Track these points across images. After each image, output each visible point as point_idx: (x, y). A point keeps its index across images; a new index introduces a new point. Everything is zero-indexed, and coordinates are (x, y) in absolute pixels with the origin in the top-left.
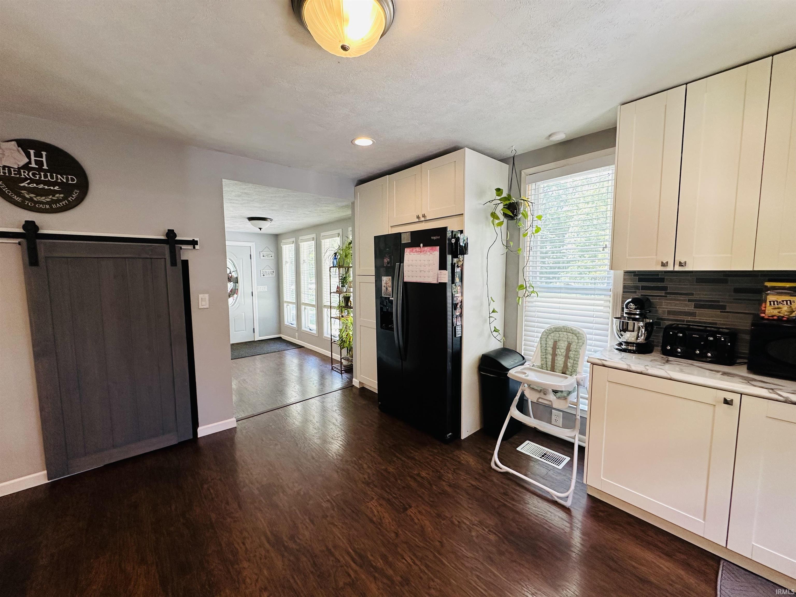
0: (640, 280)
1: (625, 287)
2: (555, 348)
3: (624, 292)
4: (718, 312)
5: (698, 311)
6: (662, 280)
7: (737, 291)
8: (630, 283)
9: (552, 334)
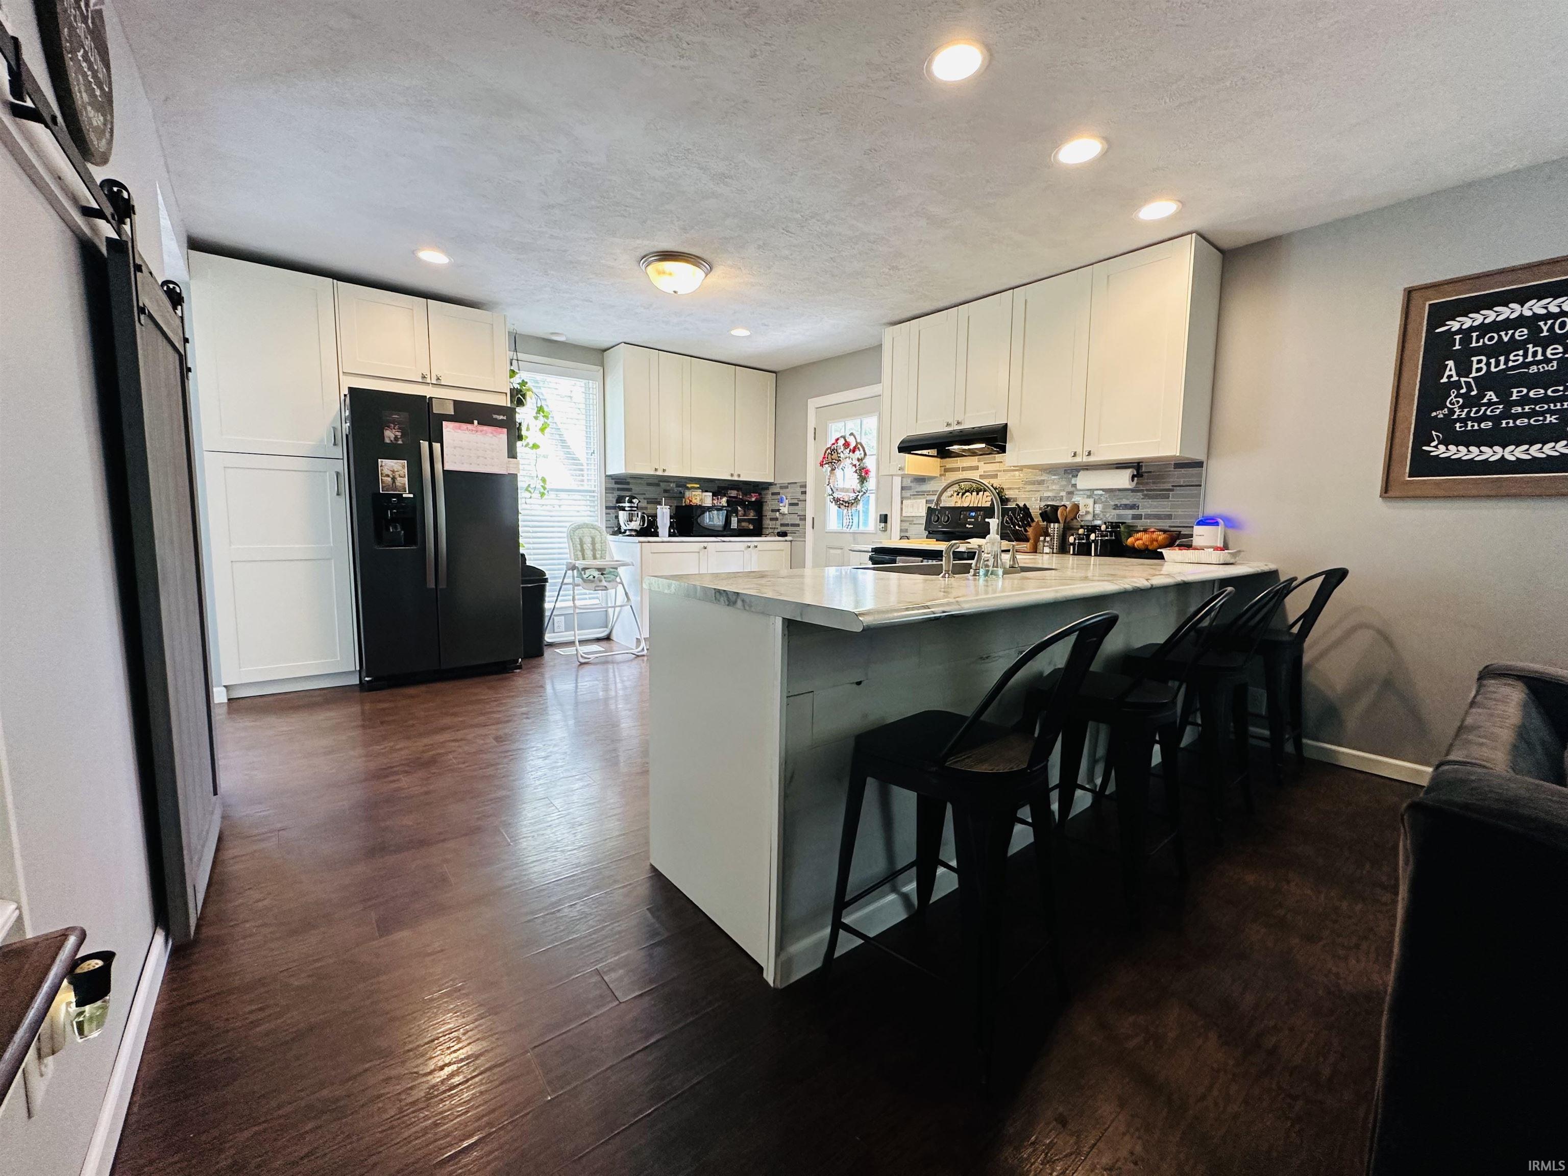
1: (606, 489)
2: (582, 543)
3: (606, 493)
7: (665, 491)
8: (610, 486)
9: (577, 532)
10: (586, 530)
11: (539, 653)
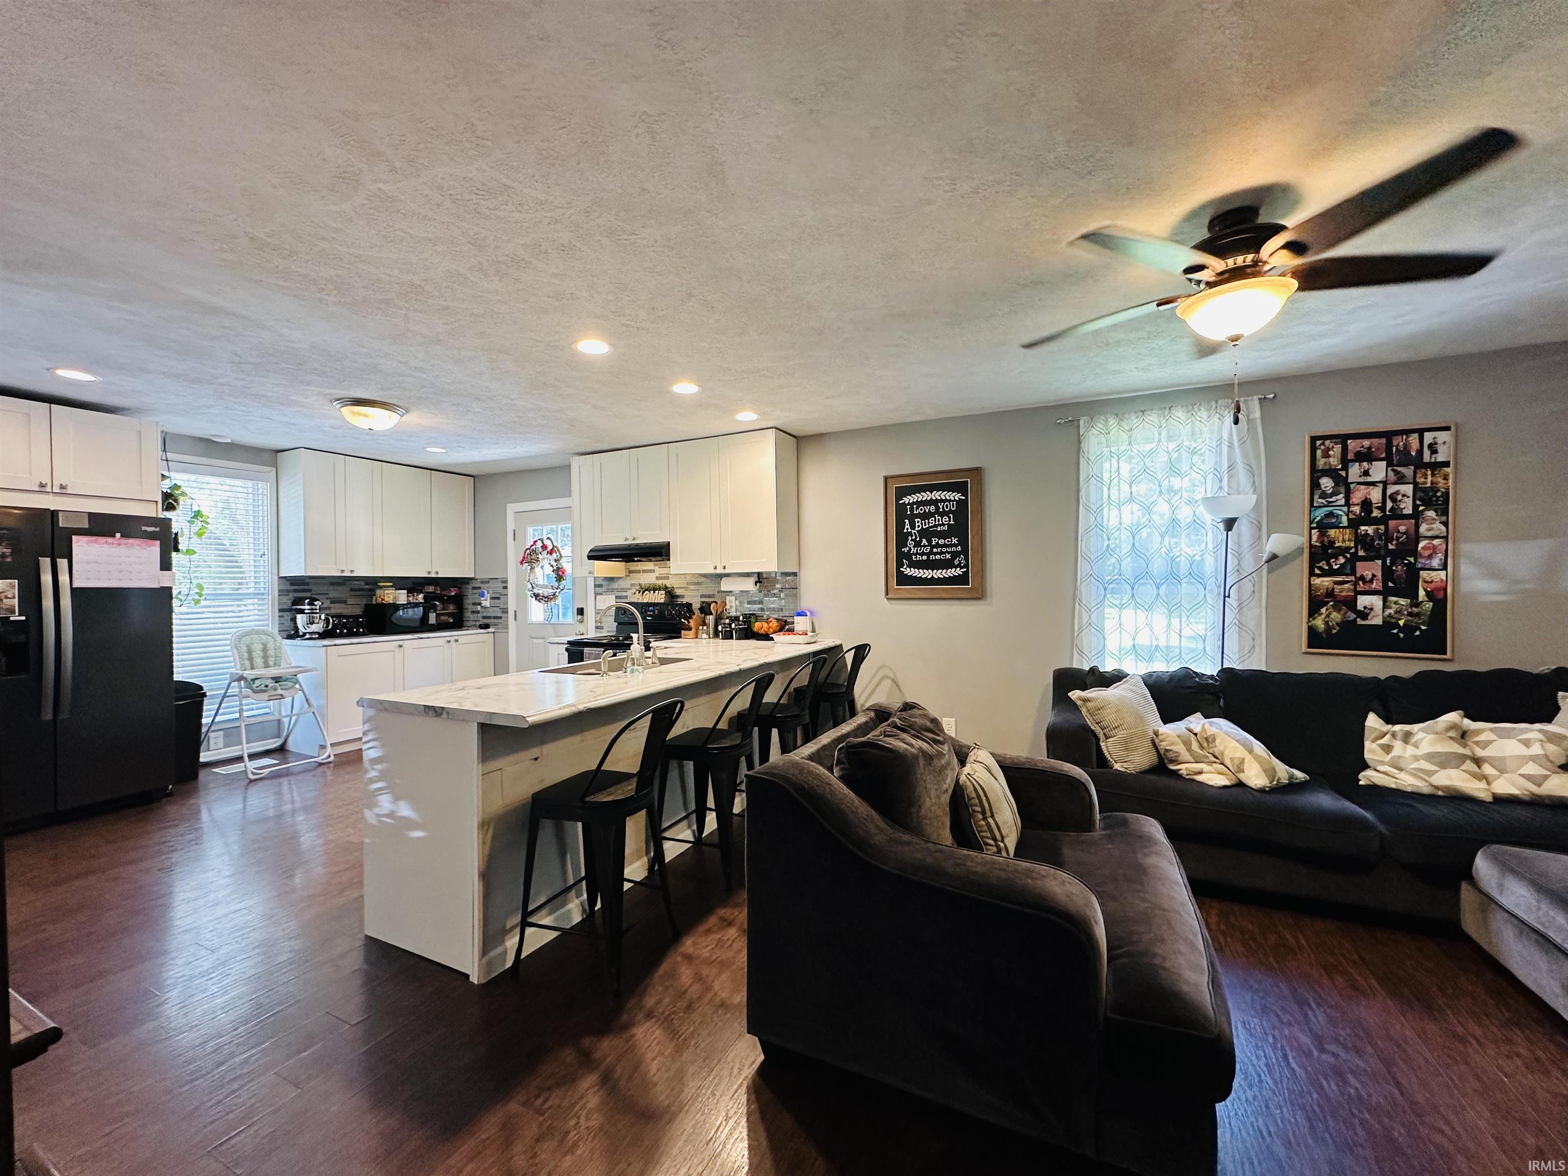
0: (292, 584)
1: (279, 591)
2: (250, 652)
3: (279, 595)
4: (342, 605)
5: (332, 605)
6: (308, 584)
7: (352, 590)
8: (283, 587)
9: (243, 639)
10: (255, 637)
11: (195, 776)
